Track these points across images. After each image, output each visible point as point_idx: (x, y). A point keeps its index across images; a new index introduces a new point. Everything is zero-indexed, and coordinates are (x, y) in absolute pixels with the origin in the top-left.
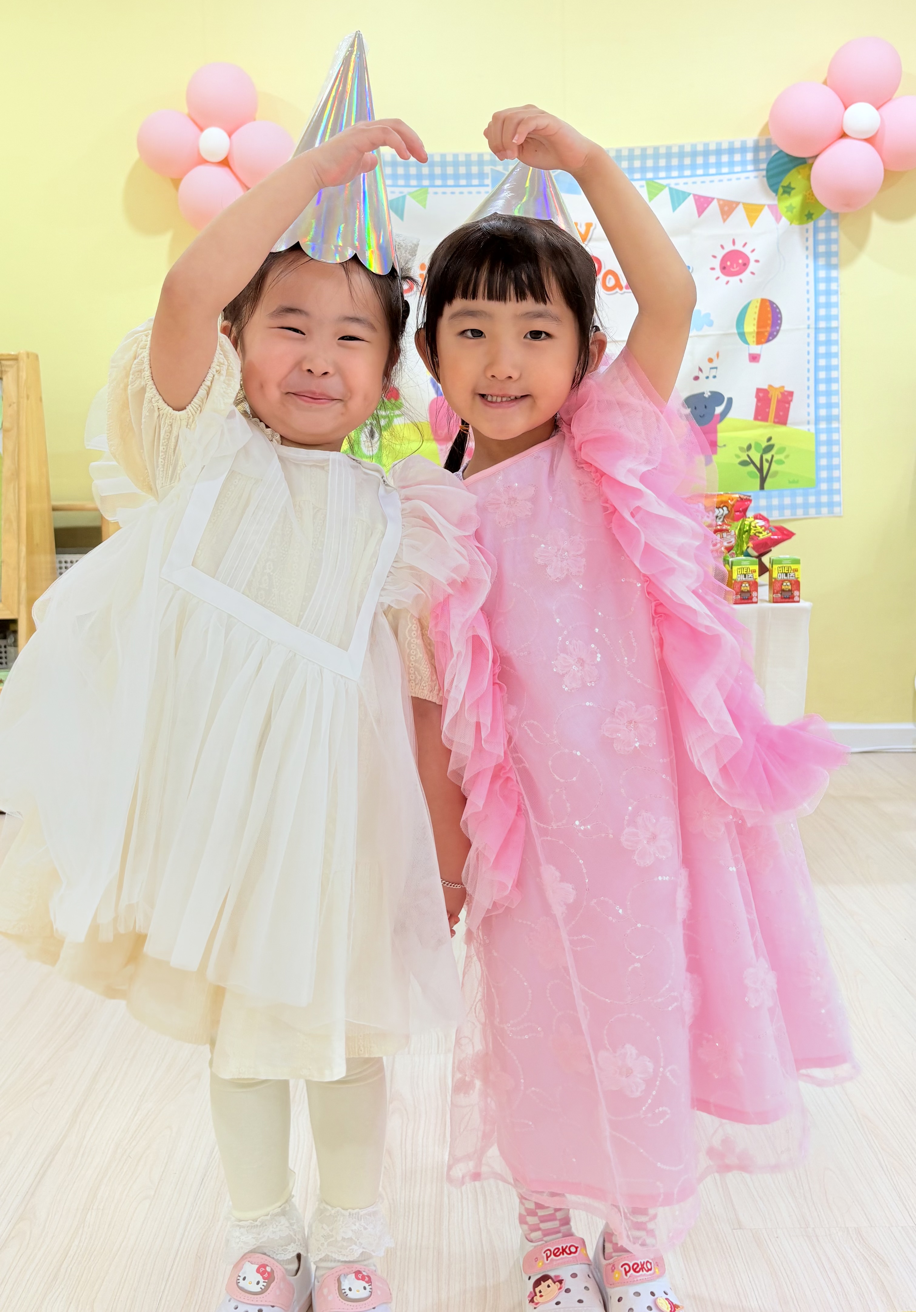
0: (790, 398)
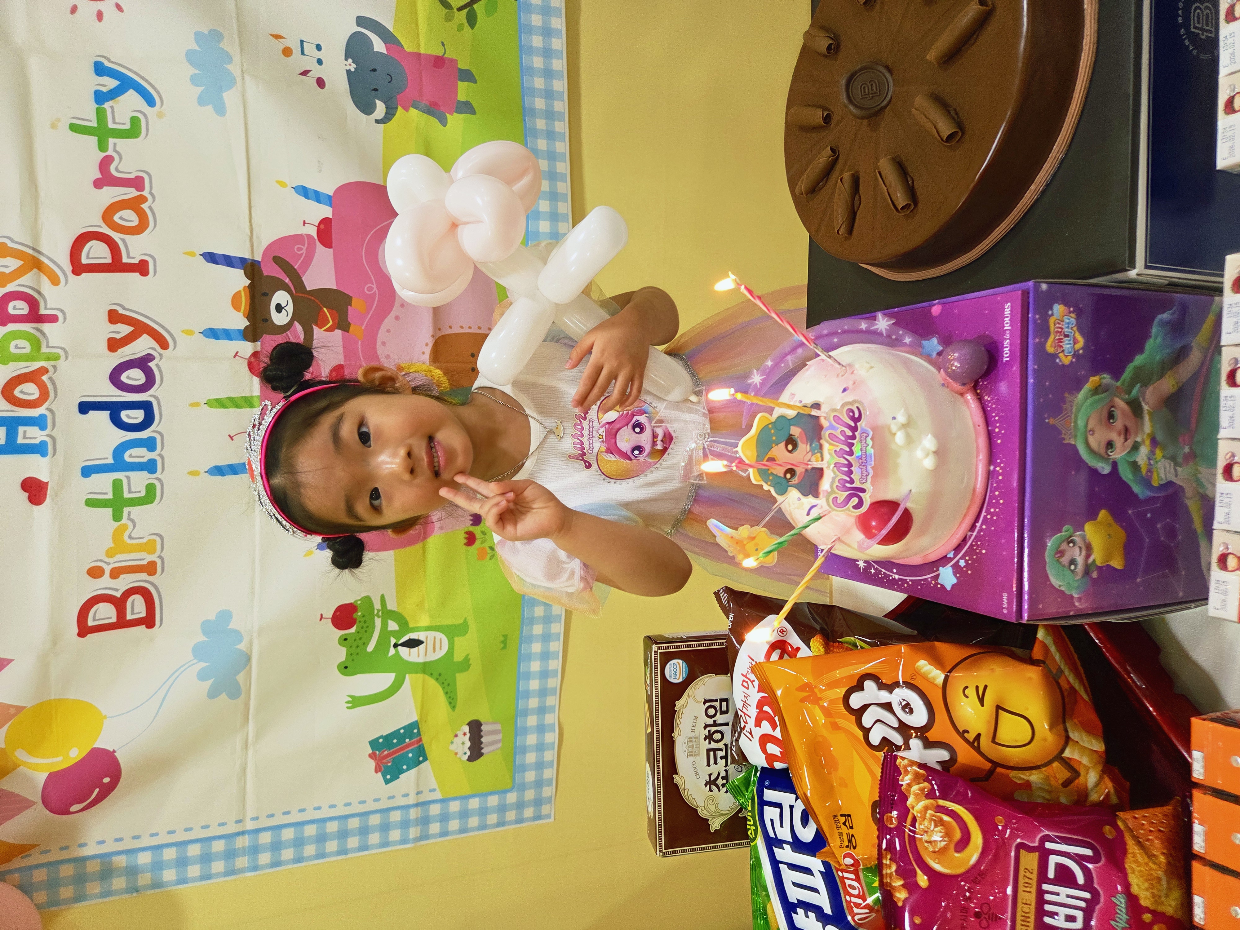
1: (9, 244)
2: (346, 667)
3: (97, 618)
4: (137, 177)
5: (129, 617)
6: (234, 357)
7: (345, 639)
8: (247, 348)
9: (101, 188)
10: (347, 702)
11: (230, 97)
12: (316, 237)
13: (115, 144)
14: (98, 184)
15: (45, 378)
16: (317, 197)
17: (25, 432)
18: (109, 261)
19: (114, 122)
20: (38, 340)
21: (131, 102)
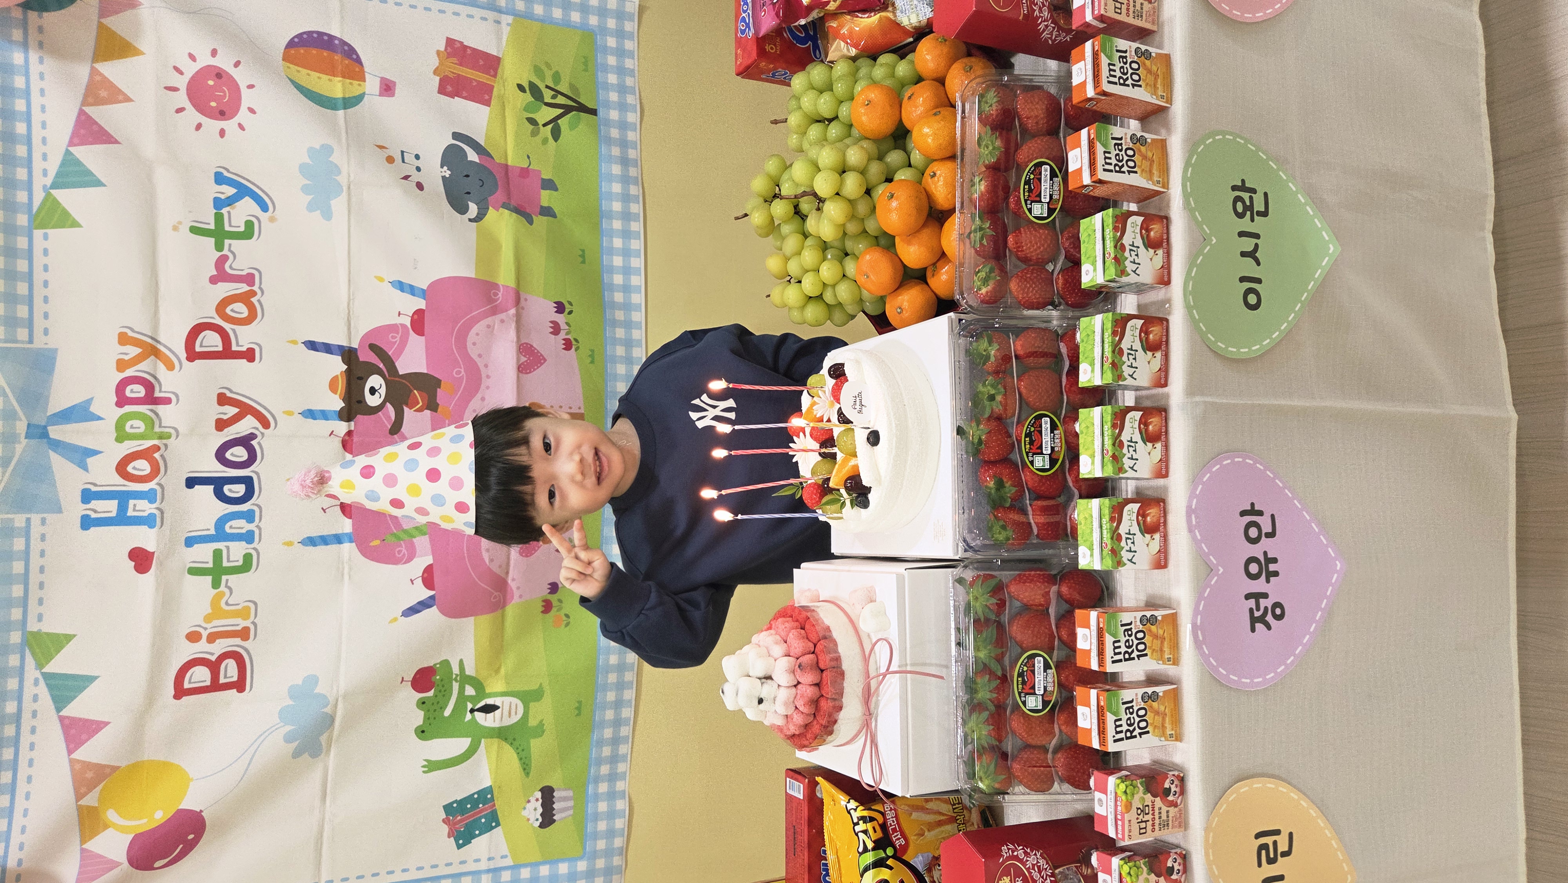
0: (458, 45)
1: (130, 334)
2: (423, 732)
3: (192, 681)
4: (248, 274)
5: (222, 680)
6: (330, 435)
7: (422, 703)
8: (342, 428)
9: (216, 283)
10: (423, 767)
11: (338, 205)
12: (409, 326)
13: (230, 245)
14: (213, 280)
15: (157, 455)
16: (412, 290)
17: (135, 505)
18: (220, 349)
19: (230, 226)
20: (153, 420)
21: (245, 209)
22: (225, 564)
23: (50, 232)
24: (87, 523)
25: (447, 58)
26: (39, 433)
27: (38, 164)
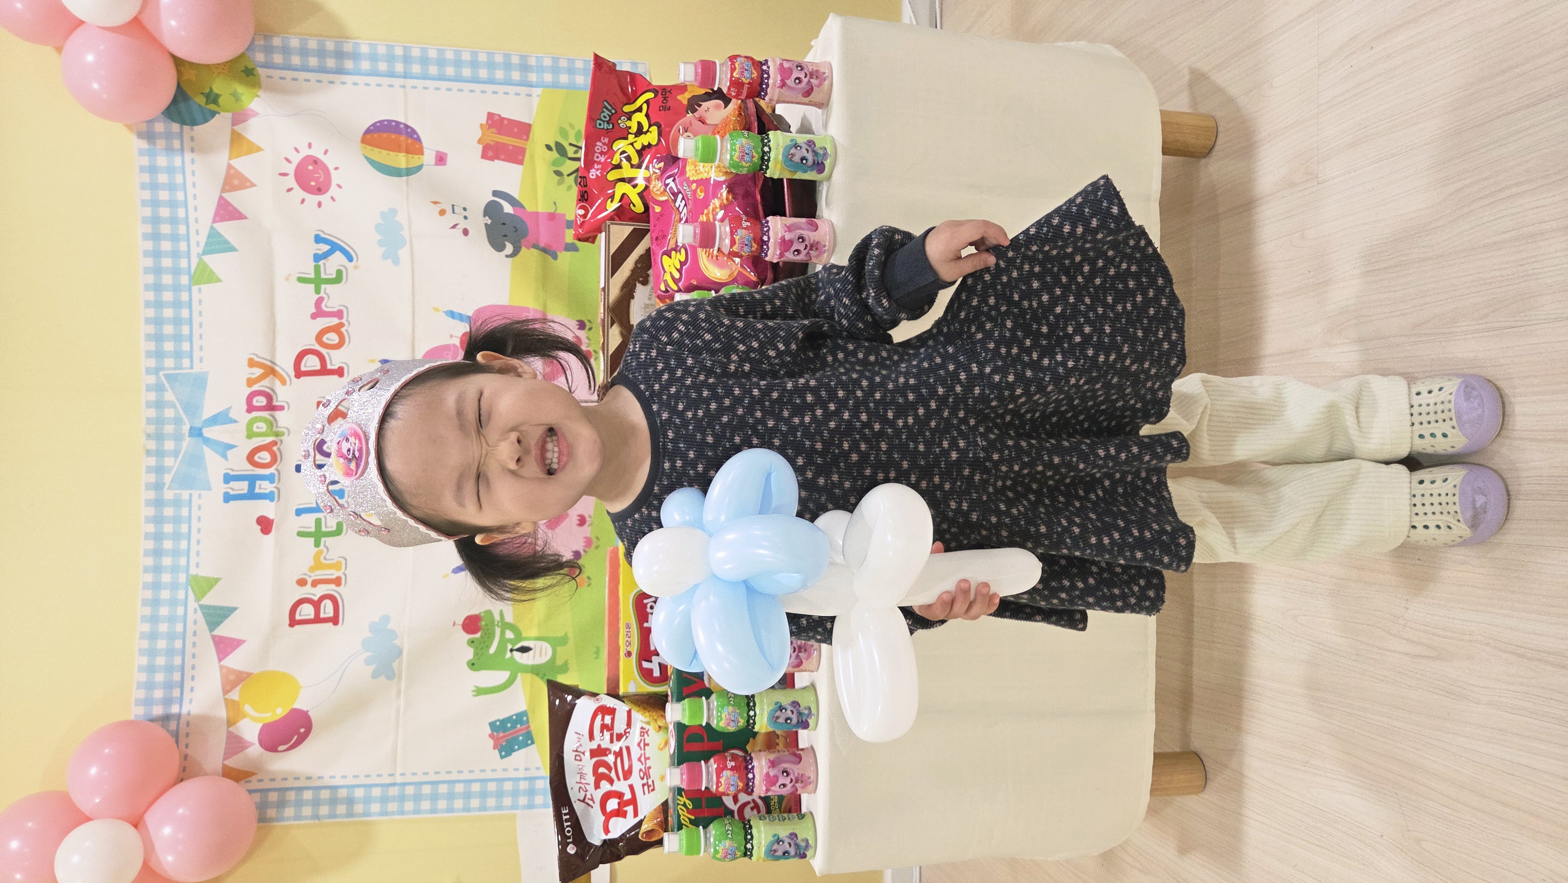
0: (496, 118)
1: (256, 359)
2: (473, 664)
3: (302, 614)
4: (339, 311)
5: (322, 616)
7: (472, 642)
9: (315, 319)
10: (473, 692)
11: (403, 254)
13: (326, 289)
14: (314, 316)
15: (275, 448)
16: (461, 317)
17: (260, 485)
18: (318, 367)
19: (325, 274)
20: (271, 423)
21: (337, 260)
22: (324, 529)
23: (202, 286)
24: (228, 498)
25: (489, 129)
26: (196, 432)
27: (193, 238)
